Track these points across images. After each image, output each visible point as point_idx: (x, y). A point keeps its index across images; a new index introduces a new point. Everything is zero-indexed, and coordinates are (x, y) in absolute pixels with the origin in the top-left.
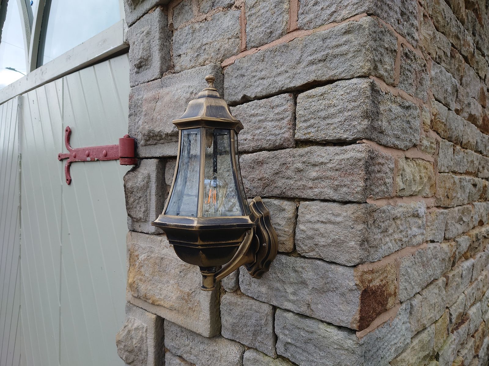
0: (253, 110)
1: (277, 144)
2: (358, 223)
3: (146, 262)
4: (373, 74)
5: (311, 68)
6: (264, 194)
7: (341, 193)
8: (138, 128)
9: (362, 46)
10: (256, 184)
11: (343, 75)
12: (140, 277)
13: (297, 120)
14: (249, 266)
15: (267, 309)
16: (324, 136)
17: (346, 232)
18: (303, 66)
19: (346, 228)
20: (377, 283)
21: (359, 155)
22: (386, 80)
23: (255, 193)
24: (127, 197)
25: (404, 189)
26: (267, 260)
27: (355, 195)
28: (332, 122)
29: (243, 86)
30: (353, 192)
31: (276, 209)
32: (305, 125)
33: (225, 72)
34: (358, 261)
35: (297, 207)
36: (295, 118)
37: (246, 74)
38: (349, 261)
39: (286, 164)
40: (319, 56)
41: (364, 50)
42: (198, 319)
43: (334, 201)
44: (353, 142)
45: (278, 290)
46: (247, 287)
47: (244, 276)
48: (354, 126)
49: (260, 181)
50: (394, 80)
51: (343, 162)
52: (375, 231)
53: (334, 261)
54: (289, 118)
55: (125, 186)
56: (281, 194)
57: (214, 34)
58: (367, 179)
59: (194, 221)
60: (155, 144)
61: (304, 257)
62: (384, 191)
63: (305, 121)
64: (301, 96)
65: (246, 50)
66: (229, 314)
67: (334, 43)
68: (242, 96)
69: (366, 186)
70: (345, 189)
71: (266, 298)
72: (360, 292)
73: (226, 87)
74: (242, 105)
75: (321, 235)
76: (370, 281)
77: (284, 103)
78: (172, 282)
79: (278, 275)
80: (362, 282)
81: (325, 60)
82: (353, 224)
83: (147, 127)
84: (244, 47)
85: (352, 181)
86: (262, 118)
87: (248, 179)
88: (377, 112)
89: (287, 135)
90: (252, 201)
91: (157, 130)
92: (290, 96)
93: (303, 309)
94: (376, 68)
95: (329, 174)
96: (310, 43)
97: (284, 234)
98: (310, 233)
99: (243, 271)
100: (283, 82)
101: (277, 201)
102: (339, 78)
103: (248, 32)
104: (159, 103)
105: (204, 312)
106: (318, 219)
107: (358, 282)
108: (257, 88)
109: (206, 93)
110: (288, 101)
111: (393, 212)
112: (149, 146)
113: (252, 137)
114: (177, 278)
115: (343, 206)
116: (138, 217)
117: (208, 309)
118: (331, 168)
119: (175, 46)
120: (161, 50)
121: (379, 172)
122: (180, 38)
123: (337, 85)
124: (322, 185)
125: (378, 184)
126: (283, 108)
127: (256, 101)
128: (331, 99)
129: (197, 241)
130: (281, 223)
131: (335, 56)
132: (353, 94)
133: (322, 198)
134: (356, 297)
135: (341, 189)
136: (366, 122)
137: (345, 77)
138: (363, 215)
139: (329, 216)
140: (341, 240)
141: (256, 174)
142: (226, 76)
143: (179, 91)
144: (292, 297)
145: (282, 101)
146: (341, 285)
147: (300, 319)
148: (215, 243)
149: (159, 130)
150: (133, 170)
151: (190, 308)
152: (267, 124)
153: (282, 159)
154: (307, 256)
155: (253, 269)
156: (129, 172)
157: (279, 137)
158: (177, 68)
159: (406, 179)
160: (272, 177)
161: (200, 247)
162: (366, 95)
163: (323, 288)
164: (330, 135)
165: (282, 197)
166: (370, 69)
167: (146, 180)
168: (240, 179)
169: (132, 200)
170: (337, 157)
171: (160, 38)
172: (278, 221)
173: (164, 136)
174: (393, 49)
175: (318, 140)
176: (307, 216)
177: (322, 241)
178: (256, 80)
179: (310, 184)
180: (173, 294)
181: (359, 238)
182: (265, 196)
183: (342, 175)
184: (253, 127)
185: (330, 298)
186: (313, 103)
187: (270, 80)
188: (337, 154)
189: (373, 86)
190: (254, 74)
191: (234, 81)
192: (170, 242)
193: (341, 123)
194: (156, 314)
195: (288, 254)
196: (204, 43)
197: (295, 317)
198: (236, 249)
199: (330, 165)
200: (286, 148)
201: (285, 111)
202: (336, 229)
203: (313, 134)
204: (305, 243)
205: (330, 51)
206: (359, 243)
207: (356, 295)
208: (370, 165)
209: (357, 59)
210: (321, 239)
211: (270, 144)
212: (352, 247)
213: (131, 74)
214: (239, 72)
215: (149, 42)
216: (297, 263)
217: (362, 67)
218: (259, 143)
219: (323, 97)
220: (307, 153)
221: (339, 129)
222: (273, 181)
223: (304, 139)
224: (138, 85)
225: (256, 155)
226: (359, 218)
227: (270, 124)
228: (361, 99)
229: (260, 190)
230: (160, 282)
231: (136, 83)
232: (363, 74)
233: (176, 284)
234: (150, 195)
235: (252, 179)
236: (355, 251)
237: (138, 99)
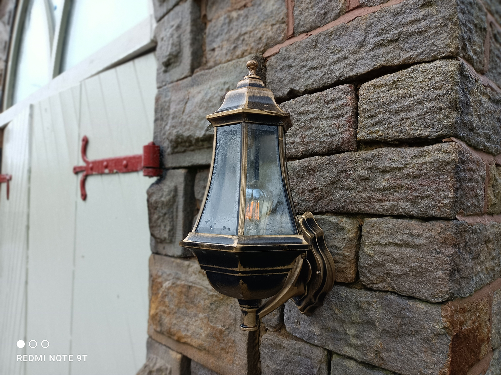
0: (303, 106)
1: (333, 147)
2: (446, 246)
3: (171, 291)
4: (461, 54)
5: (378, 51)
6: (317, 209)
7: (422, 207)
8: (164, 134)
9: (447, 19)
10: (306, 198)
11: (421, 57)
12: (163, 308)
13: (360, 116)
14: (299, 298)
15: (319, 354)
16: (397, 134)
17: (430, 257)
18: (367, 50)
19: (429, 252)
20: (468, 325)
21: (447, 158)
22: (475, 64)
23: (304, 208)
24: (150, 214)
25: (496, 204)
26: (322, 292)
27: (442, 209)
28: (408, 117)
29: (290, 78)
30: (439, 205)
31: (332, 228)
32: (371, 121)
33: (267, 64)
34: (447, 296)
35: (359, 225)
36: (357, 114)
37: (294, 64)
38: (433, 296)
39: (345, 171)
40: (389, 36)
41: (450, 25)
42: (233, 362)
43: (411, 217)
44: (438, 140)
45: (335, 331)
46: (294, 326)
47: (290, 311)
48: (439, 120)
49: (311, 193)
50: (483, 66)
51: (425, 166)
52: (466, 257)
53: (412, 295)
54: (350, 114)
55: (148, 201)
56: (339, 209)
57: (255, 21)
58: (457, 188)
59: (233, 241)
60: (184, 151)
61: (371, 290)
62: (475, 205)
63: (371, 117)
64: (364, 86)
65: (293, 36)
66: (271, 358)
67: (408, 19)
68: (288, 90)
69: (457, 197)
70: (427, 202)
71: (319, 340)
72: (450, 338)
73: (268, 81)
74: (289, 102)
75: (394, 262)
76: (462, 324)
77: (343, 96)
78: (201, 315)
79: (336, 312)
80: (453, 323)
81: (396, 40)
82: (439, 248)
83: (174, 132)
84: (291, 32)
85: (438, 190)
86: (314, 115)
87: (296, 190)
88: (467, 104)
89: (346, 135)
90: (302, 218)
91: (186, 134)
92: (350, 87)
93: (370, 357)
94: (464, 48)
95: (404, 182)
96: (377, 21)
97: (343, 259)
98: (378, 259)
99: (289, 305)
100: (341, 71)
101: (334, 218)
102: (416, 61)
103: (296, 15)
104: (189, 104)
105: (240, 355)
106: (391, 241)
107: (448, 324)
108: (307, 80)
109: (248, 81)
110: (348, 93)
111: (484, 233)
112: (177, 155)
113: (301, 140)
114: (207, 311)
115: (424, 224)
116: (162, 237)
117: (245, 351)
118: (408, 175)
119: (208, 40)
120: (192, 44)
121: (470, 180)
122: (215, 29)
123: (414, 71)
124: (394, 197)
125: (469, 196)
126: (341, 103)
127: (306, 96)
128: (406, 88)
129: (237, 267)
130: (338, 245)
131: (411, 35)
132: (437, 79)
133: (396, 213)
134: (445, 344)
135: (422, 202)
136: (454, 115)
137: (424, 59)
138: (453, 236)
139: (405, 237)
140: (423, 268)
141: (307, 184)
142: (269, 68)
143: (213, 88)
144: (354, 341)
145: (340, 94)
146: (423, 328)
147: (365, 370)
148: (260, 269)
149: (188, 135)
150: (158, 182)
151: (222, 349)
152: (321, 122)
153: (341, 165)
154: (375, 289)
155: (304, 303)
156: (153, 184)
157: (336, 138)
158: (211, 64)
159: (498, 191)
160: (326, 188)
161: (240, 274)
162: (454, 80)
163: (397, 331)
164: (406, 132)
165: (340, 213)
166: (458, 48)
167: (172, 193)
168: (289, 190)
169: (155, 217)
170: (415, 161)
171: (192, 31)
172: (335, 243)
173: (194, 141)
174: (483, 27)
175: (388, 140)
176: (375, 237)
177: (396, 269)
178: (306, 71)
179: (379, 195)
180: (202, 331)
181: (448, 266)
182: (318, 211)
183: (424, 183)
184: (302, 127)
185: (407, 344)
186: (382, 94)
187: (324, 70)
188: (416, 156)
189: (461, 69)
190: (305, 63)
191: (279, 75)
192: (202, 267)
193: (420, 117)
194: (181, 353)
195: (348, 285)
196: (243, 32)
197: (359, 366)
198: (285, 278)
199: (405, 171)
200: (344, 152)
201: (344, 105)
202: (416, 253)
203: (381, 132)
204: (372, 271)
205: (404, 29)
206: (448, 272)
207: (444, 341)
208: (461, 171)
209: (442, 36)
210: (394, 266)
211: (324, 147)
212: (439, 278)
213: (158, 74)
214: (285, 63)
215: (179, 37)
216: (361, 297)
217: (448, 46)
218: (311, 146)
219: (395, 86)
220: (373, 157)
221: (417, 125)
222: (328, 193)
223: (370, 139)
224: (165, 85)
225: (306, 161)
226: (448, 239)
227: (324, 122)
228: (447, 85)
229: (310, 204)
230: (187, 315)
231: (164, 84)
232: (449, 54)
233: (205, 318)
234: (177, 211)
235: (301, 191)
236: (443, 282)
237: (165, 102)
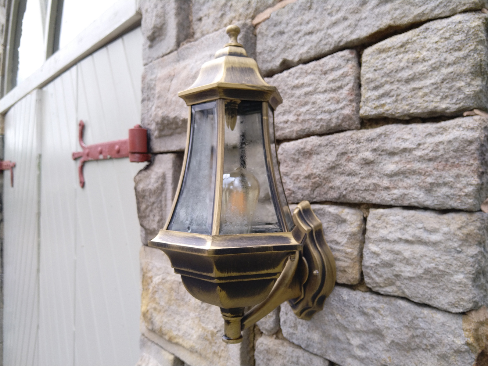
0: (297, 79)
1: (333, 125)
2: (467, 244)
3: (161, 287)
5: (383, 8)
6: (314, 198)
7: (438, 196)
8: (151, 116)
10: (302, 184)
11: (437, 12)
12: (154, 305)
13: (362, 88)
14: (294, 303)
15: (320, 365)
16: (407, 108)
17: (448, 257)
18: (370, 7)
19: (448, 251)
21: (470, 135)
23: (300, 197)
24: (139, 203)
26: (320, 295)
27: (464, 199)
28: (420, 86)
29: (283, 47)
30: (460, 194)
31: (332, 220)
32: (377, 93)
33: (257, 31)
34: (470, 306)
35: (364, 217)
36: (360, 86)
37: (286, 30)
38: (453, 305)
39: (346, 153)
43: (426, 209)
44: (458, 114)
45: (336, 339)
46: (291, 330)
47: (287, 314)
48: (459, 89)
49: (307, 180)
51: (441, 147)
53: (427, 302)
54: (350, 85)
55: (135, 189)
56: (339, 198)
58: (483, 173)
59: (206, 241)
60: (171, 135)
61: (378, 293)
63: (376, 88)
64: (368, 51)
68: (281, 61)
69: (482, 184)
70: (444, 190)
71: (319, 349)
72: (474, 356)
73: (259, 51)
74: (282, 74)
75: (405, 262)
77: (343, 64)
78: (192, 314)
79: (337, 318)
80: (477, 339)
82: (460, 246)
83: (160, 113)
85: (458, 176)
86: (310, 89)
87: (291, 176)
89: (347, 111)
90: (297, 208)
91: (172, 115)
92: (351, 53)
95: (417, 166)
97: (345, 257)
98: (387, 257)
99: (285, 308)
100: (340, 34)
101: (334, 208)
102: (429, 18)
104: (175, 81)
105: (232, 360)
106: (400, 236)
107: (471, 340)
108: (301, 48)
109: (227, 50)
110: (348, 60)
112: (164, 138)
113: (295, 118)
114: (199, 310)
115: (441, 217)
116: (151, 228)
118: (420, 157)
119: (195, 8)
120: (178, 14)
123: (427, 29)
124: (405, 184)
126: (340, 72)
127: (301, 66)
128: (418, 50)
129: (212, 272)
130: (339, 240)
132: (456, 38)
133: (406, 203)
134: (467, 363)
135: (439, 190)
136: (478, 82)
137: (440, 14)
138: (478, 231)
139: (418, 233)
140: (439, 271)
141: (303, 169)
142: (259, 37)
144: (359, 353)
145: (340, 61)
146: (440, 342)
149: (174, 116)
150: (147, 168)
152: (318, 97)
153: (341, 147)
154: (382, 293)
155: (300, 307)
156: (141, 171)
157: (335, 115)
158: (197, 35)
160: (325, 173)
161: (216, 281)
162: (478, 38)
163: (409, 343)
164: (419, 105)
165: (341, 202)
167: (161, 181)
168: (277, 177)
169: (143, 206)
170: (430, 140)
172: (336, 237)
173: (180, 123)
175: (397, 115)
176: (381, 231)
177: (407, 271)
178: (300, 37)
179: (386, 182)
180: (193, 331)
181: (470, 268)
182: (315, 200)
183: (441, 167)
184: (296, 103)
185: (421, 360)
186: (389, 60)
187: (321, 35)
188: (431, 134)
190: (298, 28)
191: (270, 43)
193: (435, 86)
194: (173, 354)
195: (352, 287)
198: (272, 283)
199: (418, 153)
200: (345, 131)
201: (344, 76)
202: (431, 252)
203: (388, 106)
204: (379, 272)
206: (471, 276)
207: (467, 360)
210: (405, 267)
211: (322, 126)
212: (460, 283)
213: (144, 50)
214: (278, 29)
216: (366, 302)
218: (306, 126)
219: (405, 49)
220: (380, 136)
221: (432, 96)
222: (327, 179)
223: (375, 115)
224: (151, 62)
225: (302, 143)
226: (471, 235)
227: (322, 96)
228: (469, 44)
229: (307, 192)
230: (178, 313)
231: (150, 60)
232: (472, 6)
233: (197, 318)
234: (166, 200)
235: (296, 177)
236: (465, 289)
237: (151, 80)
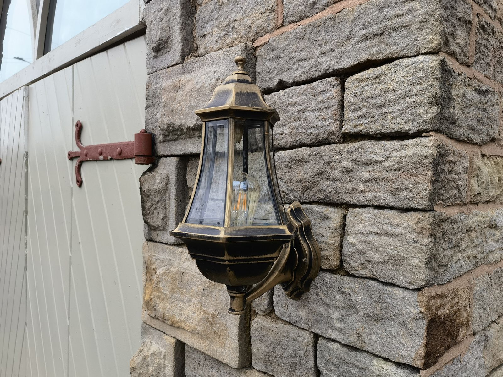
0: (291, 98)
1: (321, 139)
2: (422, 236)
3: (165, 277)
4: (443, 50)
5: (363, 44)
6: (304, 199)
7: (401, 199)
8: (156, 122)
9: (429, 15)
10: (294, 187)
11: (405, 52)
12: (158, 294)
13: (345, 110)
14: (286, 285)
15: (307, 338)
16: (379, 128)
17: (407, 246)
18: (353, 43)
19: (407, 241)
20: (446, 310)
21: (425, 151)
22: (459, 58)
23: (293, 198)
24: (143, 202)
25: (480, 193)
26: (308, 278)
27: (420, 201)
28: (389, 111)
29: (279, 69)
30: (417, 197)
31: (318, 218)
32: (355, 114)
33: (257, 53)
34: (423, 283)
35: (344, 214)
36: (342, 107)
37: (282, 56)
38: (411, 283)
39: (331, 162)
40: (374, 29)
41: (432, 21)
42: (225, 345)
43: (392, 208)
44: (418, 134)
45: (320, 314)
46: (283, 310)
47: (279, 296)
48: (419, 115)
49: (298, 184)
50: (468, 59)
51: (404, 160)
52: (444, 246)
53: (391, 281)
54: (335, 107)
55: (141, 188)
56: (325, 199)
57: (244, 8)
58: (435, 181)
59: (220, 232)
60: (175, 140)
61: (353, 276)
62: (456, 196)
63: (356, 110)
64: (350, 79)
65: (282, 25)
66: (262, 341)
67: (393, 13)
68: (278, 81)
69: (434, 190)
70: (406, 194)
71: (306, 324)
72: (426, 322)
73: (258, 71)
74: (278, 93)
75: (374, 250)
76: (438, 308)
77: (330, 89)
78: (194, 300)
79: (321, 297)
80: (429, 309)
81: (381, 34)
82: (416, 237)
83: (166, 121)
84: (280, 22)
85: (416, 183)
86: (302, 107)
87: (284, 181)
88: (449, 98)
89: (333, 128)
90: (290, 207)
91: (178, 123)
92: (337, 80)
93: (353, 340)
94: (447, 43)
95: (385, 174)
96: (363, 14)
97: (328, 247)
98: (361, 247)
99: (278, 291)
100: (328, 63)
101: (320, 208)
102: (399, 56)
103: (285, 4)
104: (180, 92)
105: (231, 338)
106: (372, 230)
107: (423, 310)
108: (295, 72)
109: (235, 77)
110: (334, 86)
111: (466, 222)
112: (168, 143)
113: (289, 131)
114: (200, 296)
115: (403, 215)
116: (155, 225)
117: (237, 334)
118: (388, 167)
119: (198, 25)
120: (182, 29)
121: (450, 172)
122: (205, 14)
123: (397, 65)
124: (376, 189)
125: (448, 187)
126: (328, 95)
127: (294, 87)
128: (389, 82)
129: (224, 256)
130: (324, 233)
131: (395, 29)
133: (377, 204)
134: (421, 328)
135: (401, 193)
136: (434, 111)
137: (408, 54)
138: (430, 226)
139: (385, 227)
140: (401, 256)
141: (294, 175)
142: (258, 58)
143: (203, 77)
144: (338, 324)
145: (327, 86)
146: (401, 313)
147: (348, 352)
148: (246, 257)
149: (179, 124)
150: (150, 170)
151: (215, 333)
152: (308, 114)
153: (327, 157)
154: (357, 275)
155: (291, 289)
156: (145, 173)
157: (322, 130)
158: (201, 51)
159: (482, 181)
160: (313, 179)
161: (227, 263)
162: (434, 76)
163: (378, 315)
164: (388, 126)
165: (326, 202)
166: (439, 44)
167: (165, 181)
168: (275, 180)
169: (148, 204)
170: (395, 154)
171: (181, 16)
172: (321, 231)
173: (185, 130)
174: (467, 20)
175: (371, 133)
176: (357, 226)
177: (376, 257)
178: (295, 62)
179: (362, 187)
180: (195, 315)
181: (424, 254)
182: (305, 201)
183: (403, 176)
184: (290, 118)
185: (386, 327)
186: (366, 88)
187: (312, 62)
188: (397, 150)
189: (443, 64)
190: (293, 55)
191: (268, 64)
192: (193, 256)
193: (401, 112)
194: (175, 338)
195: (333, 271)
196: (233, 19)
197: (343, 349)
198: (270, 266)
199: (386, 164)
200: (331, 144)
201: (331, 98)
202: (395, 242)
203: (365, 126)
204: (354, 259)
205: (389, 23)
206: (424, 260)
207: (420, 325)
208: (439, 164)
209: (424, 31)
210: (374, 254)
211: (312, 138)
212: (416, 266)
213: (148, 59)
214: (275, 53)
215: (168, 21)
216: (344, 283)
217: (430, 42)
218: (299, 138)
219: (379, 80)
220: (357, 149)
221: (399, 119)
222: (315, 183)
223: (354, 132)
224: (156, 72)
225: (295, 152)
226: (425, 229)
227: (312, 114)
228: (428, 81)
229: (299, 194)
230: (181, 300)
231: (154, 70)
232: (430, 50)
233: (199, 303)
234: (169, 199)
235: (289, 181)
236: (419, 270)
237: (156, 88)
